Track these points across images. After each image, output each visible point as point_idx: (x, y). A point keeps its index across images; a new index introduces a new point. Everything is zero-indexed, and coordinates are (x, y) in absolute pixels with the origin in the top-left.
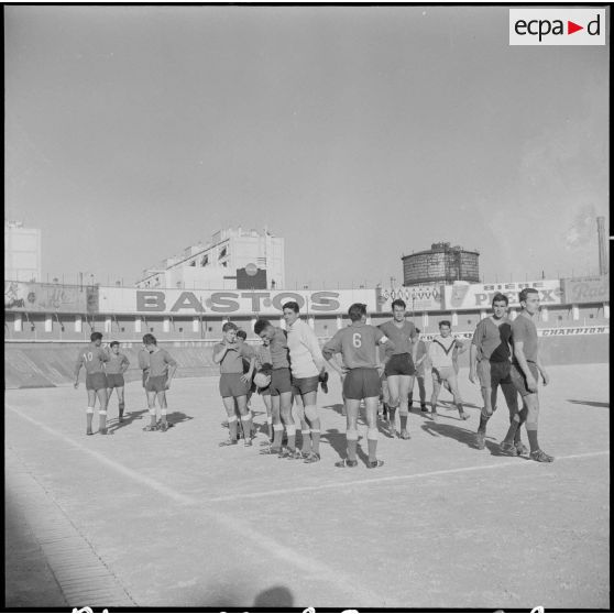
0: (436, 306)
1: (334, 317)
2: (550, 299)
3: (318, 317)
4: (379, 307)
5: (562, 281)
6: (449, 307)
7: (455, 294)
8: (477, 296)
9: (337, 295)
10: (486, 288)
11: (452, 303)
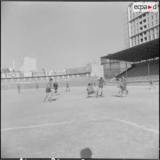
0: (44, 75)
1: (23, 78)
2: (64, 74)
3: (20, 78)
4: (33, 76)
5: (66, 70)
6: (46, 75)
7: (47, 73)
8: (52, 73)
9: (24, 73)
10: (53, 71)
11: (47, 74)
